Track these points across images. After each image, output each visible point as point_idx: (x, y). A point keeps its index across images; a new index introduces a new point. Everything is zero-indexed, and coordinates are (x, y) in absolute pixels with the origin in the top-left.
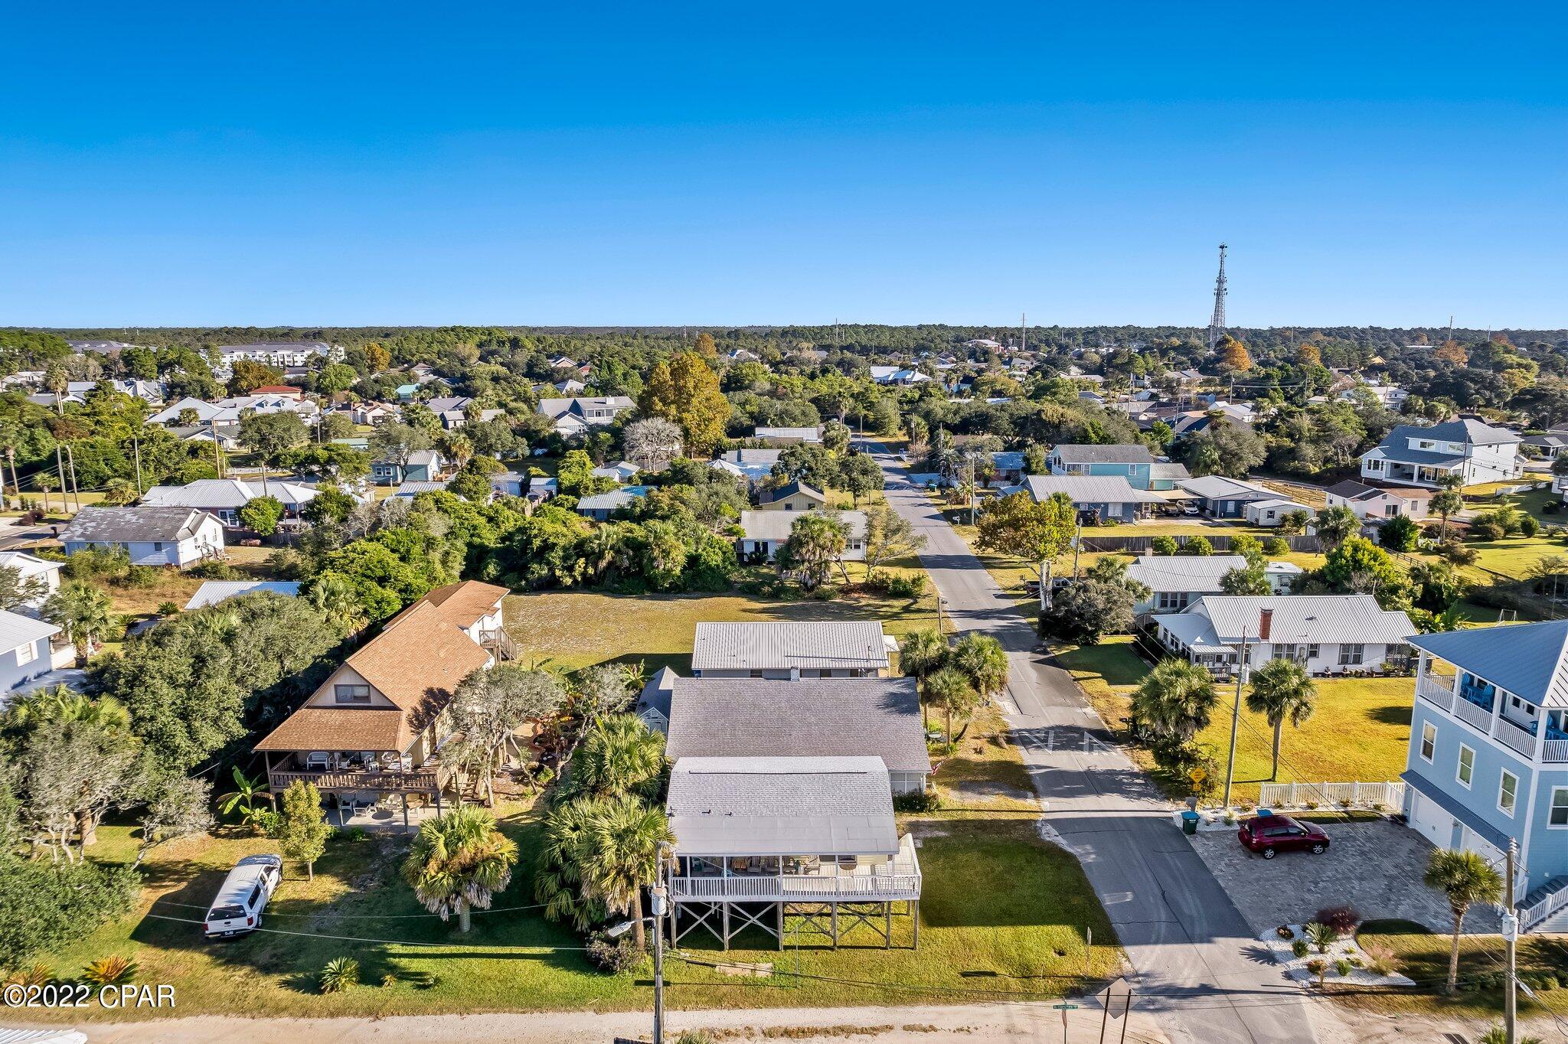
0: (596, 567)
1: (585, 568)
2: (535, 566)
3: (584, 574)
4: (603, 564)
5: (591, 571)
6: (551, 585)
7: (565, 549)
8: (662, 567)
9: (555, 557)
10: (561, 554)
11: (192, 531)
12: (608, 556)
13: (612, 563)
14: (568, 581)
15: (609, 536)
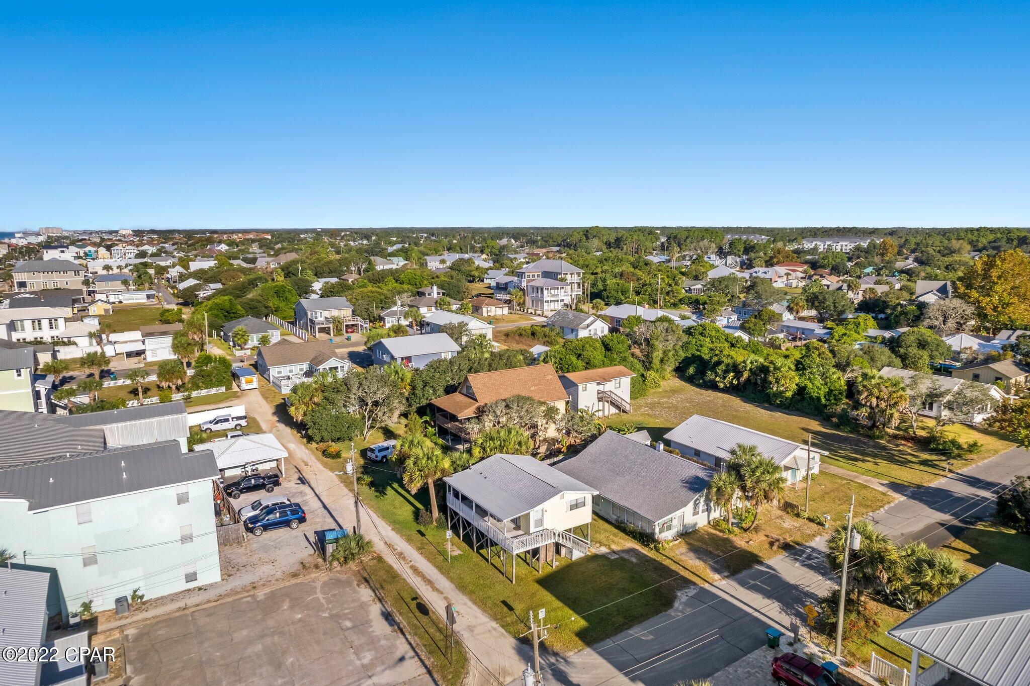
0: (738, 380)
1: (732, 379)
2: (710, 372)
3: (731, 383)
4: (742, 379)
5: (735, 382)
6: (713, 386)
7: (728, 365)
8: (775, 389)
9: (720, 369)
10: (724, 368)
11: (588, 326)
12: (746, 375)
13: (748, 380)
14: (722, 385)
15: (752, 363)
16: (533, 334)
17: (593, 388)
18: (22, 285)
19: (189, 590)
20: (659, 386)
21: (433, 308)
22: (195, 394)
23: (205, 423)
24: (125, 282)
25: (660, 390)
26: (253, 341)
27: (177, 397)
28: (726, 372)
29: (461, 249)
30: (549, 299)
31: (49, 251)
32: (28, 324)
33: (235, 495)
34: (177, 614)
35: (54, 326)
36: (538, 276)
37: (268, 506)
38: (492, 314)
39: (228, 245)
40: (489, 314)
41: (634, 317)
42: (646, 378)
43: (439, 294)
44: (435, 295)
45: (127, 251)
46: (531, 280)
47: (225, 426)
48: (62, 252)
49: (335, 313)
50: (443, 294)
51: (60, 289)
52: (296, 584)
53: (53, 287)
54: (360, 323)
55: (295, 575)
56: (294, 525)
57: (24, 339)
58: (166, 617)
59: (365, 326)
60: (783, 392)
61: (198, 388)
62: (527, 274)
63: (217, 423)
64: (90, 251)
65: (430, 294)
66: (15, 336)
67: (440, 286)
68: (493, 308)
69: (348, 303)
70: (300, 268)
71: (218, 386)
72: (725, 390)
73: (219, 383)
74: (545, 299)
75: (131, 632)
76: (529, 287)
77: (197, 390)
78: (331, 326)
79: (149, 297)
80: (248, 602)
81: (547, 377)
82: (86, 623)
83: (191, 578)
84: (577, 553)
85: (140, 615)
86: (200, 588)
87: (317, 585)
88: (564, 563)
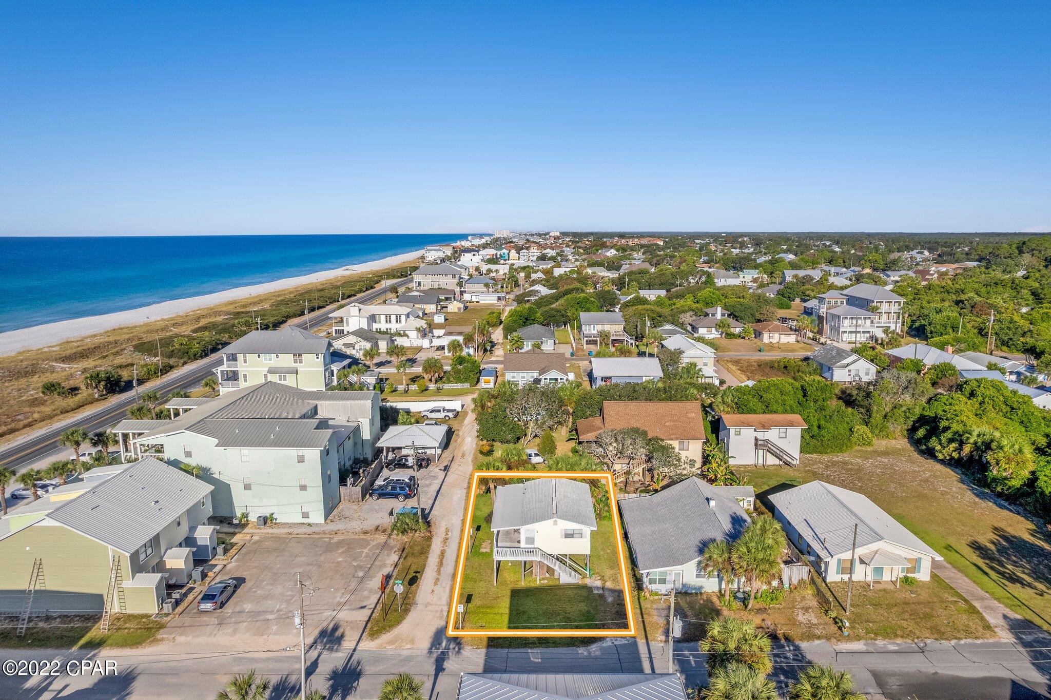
0: (959, 453)
1: (953, 451)
2: (934, 438)
3: (951, 455)
4: (963, 454)
5: (955, 454)
7: (954, 433)
8: (995, 472)
9: (946, 436)
10: (949, 436)
11: (848, 365)
12: (967, 449)
13: (971, 456)
14: (940, 457)
15: (979, 436)
16: (785, 367)
17: (749, 434)
18: (419, 284)
19: (303, 523)
20: (869, 444)
21: (713, 329)
22: (447, 386)
23: (424, 411)
24: (487, 285)
25: (869, 449)
26: (527, 346)
27: (432, 386)
28: (951, 441)
29: (844, 262)
30: (848, 330)
31: (466, 254)
32: (383, 318)
33: (390, 468)
34: (284, 536)
35: (388, 321)
36: (842, 302)
37: (393, 480)
38: (774, 341)
39: (617, 250)
40: (771, 340)
41: (911, 361)
42: (853, 432)
43: (723, 315)
44: (719, 316)
45: (531, 254)
46: (833, 307)
47: (437, 415)
48: (474, 255)
49: (607, 327)
50: (729, 315)
51: (441, 288)
52: (363, 539)
53: (437, 287)
54: (626, 339)
55: (366, 533)
56: (401, 498)
57: (380, 329)
58: (277, 535)
59: (630, 342)
60: (1006, 478)
61: (449, 382)
62: (827, 300)
63: (431, 412)
64: (504, 253)
65: (713, 315)
66: (375, 326)
67: (725, 307)
68: (776, 335)
69: (622, 319)
70: (627, 280)
71: (464, 382)
72: (942, 462)
73: (466, 380)
74: (842, 330)
75: (256, 538)
76: (828, 315)
77: (448, 383)
78: (598, 339)
79: (499, 299)
80: (325, 542)
81: (689, 415)
82: (242, 526)
83: (305, 515)
84: (566, 577)
85: (268, 530)
86: (309, 525)
87: (373, 543)
88: (551, 583)
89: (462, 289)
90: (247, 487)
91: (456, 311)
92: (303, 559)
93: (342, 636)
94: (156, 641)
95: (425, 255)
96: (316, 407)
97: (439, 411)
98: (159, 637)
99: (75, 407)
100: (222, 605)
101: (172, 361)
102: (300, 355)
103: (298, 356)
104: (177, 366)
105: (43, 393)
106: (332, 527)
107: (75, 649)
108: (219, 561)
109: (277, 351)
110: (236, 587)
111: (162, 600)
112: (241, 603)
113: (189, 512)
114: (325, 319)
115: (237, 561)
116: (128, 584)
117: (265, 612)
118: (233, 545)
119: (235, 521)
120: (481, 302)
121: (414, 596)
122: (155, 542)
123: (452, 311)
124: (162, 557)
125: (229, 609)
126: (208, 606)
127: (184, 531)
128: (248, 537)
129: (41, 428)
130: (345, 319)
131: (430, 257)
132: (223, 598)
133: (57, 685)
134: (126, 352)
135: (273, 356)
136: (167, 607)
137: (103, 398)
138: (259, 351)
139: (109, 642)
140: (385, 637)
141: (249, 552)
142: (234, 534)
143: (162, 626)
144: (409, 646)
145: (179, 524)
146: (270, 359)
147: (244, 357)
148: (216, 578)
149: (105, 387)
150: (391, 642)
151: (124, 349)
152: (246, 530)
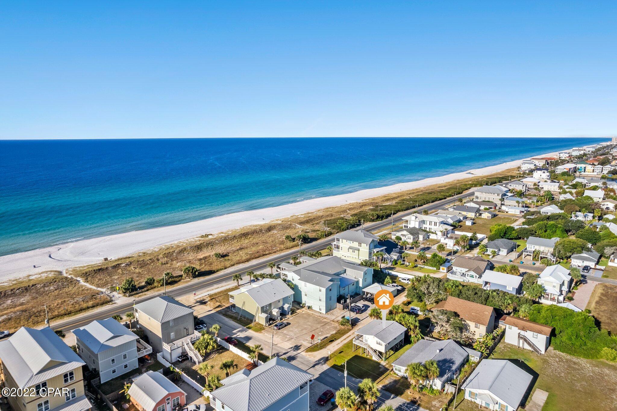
17: (516, 330)
18: (478, 197)
19: (317, 311)
22: (426, 267)
25: (611, 363)
27: (419, 266)
32: (428, 223)
33: (364, 300)
34: (310, 314)
35: (431, 224)
51: (489, 201)
52: (331, 323)
54: (549, 257)
55: (334, 321)
56: (355, 313)
57: (426, 228)
59: (552, 260)
64: (581, 167)
66: (424, 226)
69: (554, 245)
71: (434, 267)
75: (303, 312)
78: (532, 254)
79: (521, 212)
81: (485, 313)
82: (302, 307)
83: (320, 309)
84: (375, 358)
85: (308, 311)
86: (321, 313)
87: (333, 325)
88: (370, 358)
89: (503, 203)
90: (306, 295)
91: (486, 218)
92: (310, 323)
93: (300, 349)
94: (261, 332)
95: (522, 166)
96: (345, 270)
97: (405, 280)
98: (262, 331)
99: (290, 247)
100: (279, 329)
101: (333, 231)
102: (361, 244)
103: (360, 244)
104: (334, 234)
105: (285, 239)
106: (327, 316)
107: (245, 327)
108: (289, 316)
109: (353, 240)
110: (286, 326)
111: (267, 322)
112: (284, 331)
113: (284, 299)
114: (399, 219)
115: (293, 318)
116: (260, 315)
117: (288, 335)
118: (296, 312)
119: (301, 305)
120: (509, 212)
121: (327, 346)
122: (270, 305)
123: (484, 217)
124: (272, 310)
125: (280, 331)
126: (276, 328)
127: (281, 304)
128: (301, 312)
129: (277, 254)
130: (409, 221)
131: (524, 168)
132: (281, 327)
133: (238, 334)
134: (321, 223)
135: (352, 242)
136: (267, 325)
137: (302, 244)
138: (347, 239)
139: (252, 328)
140: (310, 353)
141: (298, 316)
142: (298, 309)
143: (264, 329)
144: (313, 358)
145: (279, 302)
146: (351, 243)
147: (342, 240)
148: (285, 321)
149: (302, 241)
150: (309, 355)
151: (321, 222)
152: (303, 309)
